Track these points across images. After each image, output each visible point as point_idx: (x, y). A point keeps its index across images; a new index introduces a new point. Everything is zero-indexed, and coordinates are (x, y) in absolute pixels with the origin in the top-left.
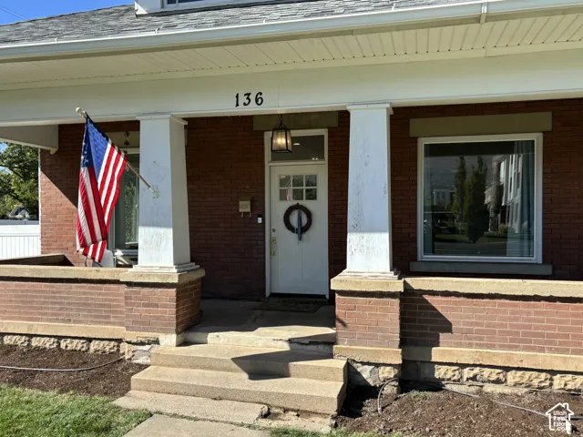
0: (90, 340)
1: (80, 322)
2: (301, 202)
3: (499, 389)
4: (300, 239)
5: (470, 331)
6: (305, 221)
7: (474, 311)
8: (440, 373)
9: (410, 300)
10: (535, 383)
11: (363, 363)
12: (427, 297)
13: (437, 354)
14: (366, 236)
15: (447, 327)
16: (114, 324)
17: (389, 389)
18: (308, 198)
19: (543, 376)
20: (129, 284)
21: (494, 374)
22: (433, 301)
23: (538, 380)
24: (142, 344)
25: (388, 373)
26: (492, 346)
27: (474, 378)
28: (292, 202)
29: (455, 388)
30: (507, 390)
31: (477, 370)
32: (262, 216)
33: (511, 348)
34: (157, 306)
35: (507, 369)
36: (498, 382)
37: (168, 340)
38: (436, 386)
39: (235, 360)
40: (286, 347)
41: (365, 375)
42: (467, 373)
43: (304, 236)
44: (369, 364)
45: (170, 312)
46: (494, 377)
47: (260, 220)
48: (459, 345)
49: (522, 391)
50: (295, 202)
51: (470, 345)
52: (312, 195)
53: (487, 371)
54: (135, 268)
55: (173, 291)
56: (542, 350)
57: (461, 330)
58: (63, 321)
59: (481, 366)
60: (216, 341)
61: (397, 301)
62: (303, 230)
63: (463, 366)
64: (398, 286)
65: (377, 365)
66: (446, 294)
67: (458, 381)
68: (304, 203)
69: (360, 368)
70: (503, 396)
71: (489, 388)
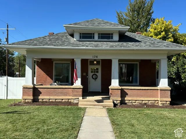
0: (63, 99)
1: (60, 96)
2: (95, 73)
3: (135, 104)
4: (95, 80)
5: (131, 95)
6: (96, 77)
7: (131, 92)
8: (126, 102)
9: (122, 90)
10: (140, 102)
11: (115, 100)
12: (124, 90)
13: (126, 99)
14: (115, 80)
15: (127, 94)
16: (68, 96)
17: (119, 104)
18: (97, 73)
19: (141, 101)
20: (73, 88)
21: (134, 101)
22: (125, 90)
23: (141, 102)
24: (75, 99)
25: (119, 102)
26: (134, 97)
27: (131, 102)
28: (93, 73)
29: (129, 104)
30: (136, 104)
31: (132, 101)
32: (88, 76)
33: (137, 97)
34: (78, 92)
35: (136, 100)
36: (135, 103)
37: (81, 98)
38: (126, 104)
39: (95, 100)
40: (101, 99)
41: (115, 102)
42: (130, 101)
43: (96, 80)
44: (116, 100)
45: (81, 93)
46: (134, 102)
47: (87, 77)
48: (129, 97)
49: (138, 104)
50: (94, 73)
51: (131, 97)
52: (97, 72)
53: (133, 101)
54: (73, 86)
55: (81, 89)
56: (141, 97)
57: (129, 95)
58: (57, 96)
59: (132, 100)
60: (88, 98)
61: (120, 90)
62: (96, 79)
63: (130, 100)
64: (120, 88)
65: (117, 101)
66: (127, 89)
67: (129, 103)
68: (96, 73)
69: (114, 101)
70: (136, 105)
71: (134, 104)
